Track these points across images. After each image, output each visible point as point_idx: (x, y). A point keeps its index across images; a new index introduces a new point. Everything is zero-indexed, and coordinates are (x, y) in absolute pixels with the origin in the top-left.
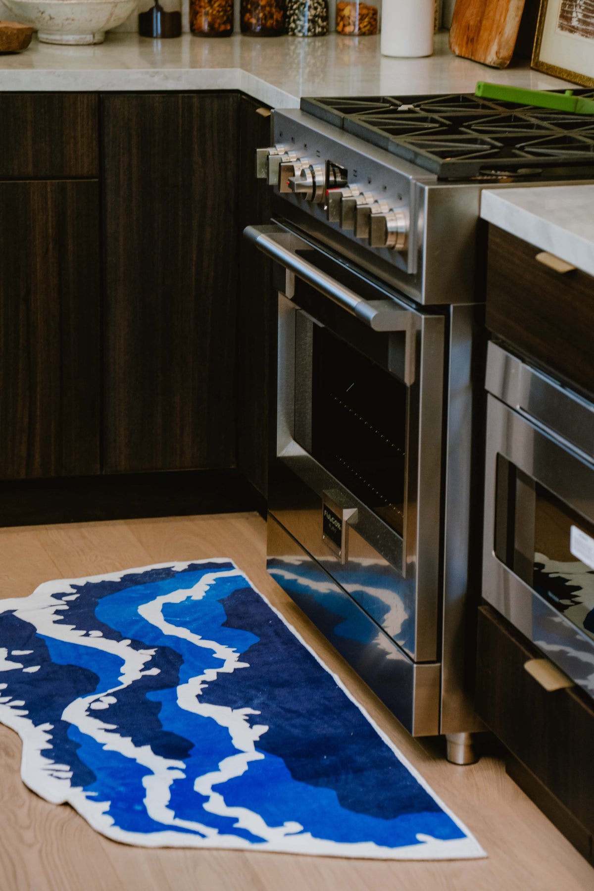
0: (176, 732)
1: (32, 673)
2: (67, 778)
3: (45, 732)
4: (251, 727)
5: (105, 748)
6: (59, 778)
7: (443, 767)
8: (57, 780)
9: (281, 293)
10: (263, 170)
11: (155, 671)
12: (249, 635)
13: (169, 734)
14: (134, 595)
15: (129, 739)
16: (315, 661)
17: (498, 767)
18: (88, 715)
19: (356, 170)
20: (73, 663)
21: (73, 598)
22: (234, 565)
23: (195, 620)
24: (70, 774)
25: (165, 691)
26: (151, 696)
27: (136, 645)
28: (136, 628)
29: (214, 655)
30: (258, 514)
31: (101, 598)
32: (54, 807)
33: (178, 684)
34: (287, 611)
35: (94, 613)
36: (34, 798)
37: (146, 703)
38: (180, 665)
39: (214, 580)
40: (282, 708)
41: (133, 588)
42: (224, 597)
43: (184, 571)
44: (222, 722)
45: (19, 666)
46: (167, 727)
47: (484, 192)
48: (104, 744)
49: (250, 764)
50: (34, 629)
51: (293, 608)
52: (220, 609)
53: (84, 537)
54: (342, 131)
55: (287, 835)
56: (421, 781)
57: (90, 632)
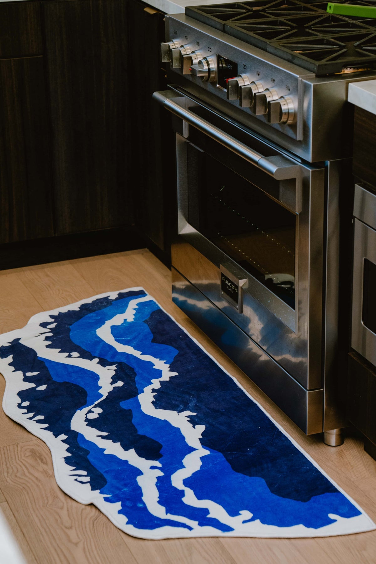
0: (148, 435)
1: (43, 390)
2: (87, 483)
3: (63, 441)
4: (194, 427)
5: (106, 452)
6: (82, 482)
7: (323, 448)
8: (80, 484)
9: (177, 133)
10: (165, 57)
11: (120, 384)
12: (171, 348)
13: (143, 437)
14: (90, 321)
15: (119, 443)
16: (218, 366)
17: (357, 445)
18: (87, 425)
19: (245, 64)
20: (67, 381)
21: (53, 326)
22: (146, 292)
23: (134, 338)
24: (88, 479)
25: (131, 400)
26: (124, 405)
27: (103, 363)
28: (99, 348)
29: (154, 367)
30: (148, 250)
31: (71, 325)
32: (84, 507)
33: (138, 394)
34: (187, 325)
35: (69, 337)
36: (69, 500)
37: (122, 411)
38: (135, 377)
39: (137, 305)
40: (208, 408)
41: (89, 315)
42: (147, 318)
43: (117, 299)
44: (175, 424)
45: (33, 385)
46: (141, 432)
47: (350, 84)
48: (104, 449)
49: (202, 458)
50: (35, 353)
51: (191, 323)
52: (147, 329)
53: (47, 276)
54: (223, 33)
55: (244, 522)
56: (315, 464)
57: (71, 354)
